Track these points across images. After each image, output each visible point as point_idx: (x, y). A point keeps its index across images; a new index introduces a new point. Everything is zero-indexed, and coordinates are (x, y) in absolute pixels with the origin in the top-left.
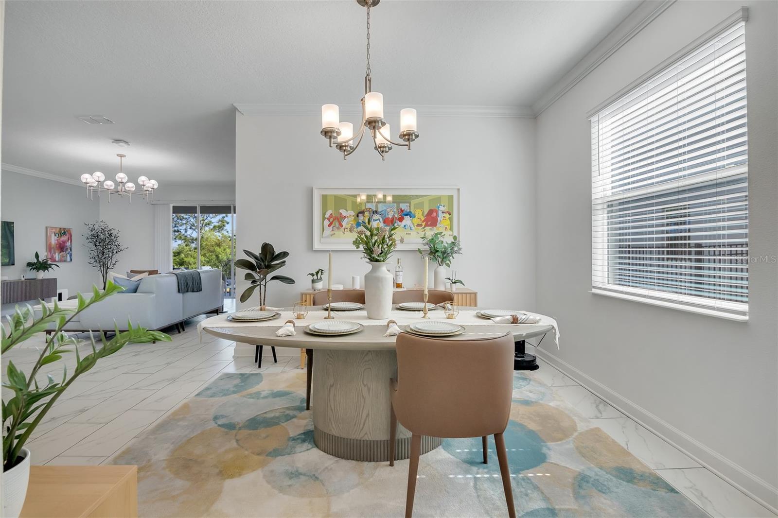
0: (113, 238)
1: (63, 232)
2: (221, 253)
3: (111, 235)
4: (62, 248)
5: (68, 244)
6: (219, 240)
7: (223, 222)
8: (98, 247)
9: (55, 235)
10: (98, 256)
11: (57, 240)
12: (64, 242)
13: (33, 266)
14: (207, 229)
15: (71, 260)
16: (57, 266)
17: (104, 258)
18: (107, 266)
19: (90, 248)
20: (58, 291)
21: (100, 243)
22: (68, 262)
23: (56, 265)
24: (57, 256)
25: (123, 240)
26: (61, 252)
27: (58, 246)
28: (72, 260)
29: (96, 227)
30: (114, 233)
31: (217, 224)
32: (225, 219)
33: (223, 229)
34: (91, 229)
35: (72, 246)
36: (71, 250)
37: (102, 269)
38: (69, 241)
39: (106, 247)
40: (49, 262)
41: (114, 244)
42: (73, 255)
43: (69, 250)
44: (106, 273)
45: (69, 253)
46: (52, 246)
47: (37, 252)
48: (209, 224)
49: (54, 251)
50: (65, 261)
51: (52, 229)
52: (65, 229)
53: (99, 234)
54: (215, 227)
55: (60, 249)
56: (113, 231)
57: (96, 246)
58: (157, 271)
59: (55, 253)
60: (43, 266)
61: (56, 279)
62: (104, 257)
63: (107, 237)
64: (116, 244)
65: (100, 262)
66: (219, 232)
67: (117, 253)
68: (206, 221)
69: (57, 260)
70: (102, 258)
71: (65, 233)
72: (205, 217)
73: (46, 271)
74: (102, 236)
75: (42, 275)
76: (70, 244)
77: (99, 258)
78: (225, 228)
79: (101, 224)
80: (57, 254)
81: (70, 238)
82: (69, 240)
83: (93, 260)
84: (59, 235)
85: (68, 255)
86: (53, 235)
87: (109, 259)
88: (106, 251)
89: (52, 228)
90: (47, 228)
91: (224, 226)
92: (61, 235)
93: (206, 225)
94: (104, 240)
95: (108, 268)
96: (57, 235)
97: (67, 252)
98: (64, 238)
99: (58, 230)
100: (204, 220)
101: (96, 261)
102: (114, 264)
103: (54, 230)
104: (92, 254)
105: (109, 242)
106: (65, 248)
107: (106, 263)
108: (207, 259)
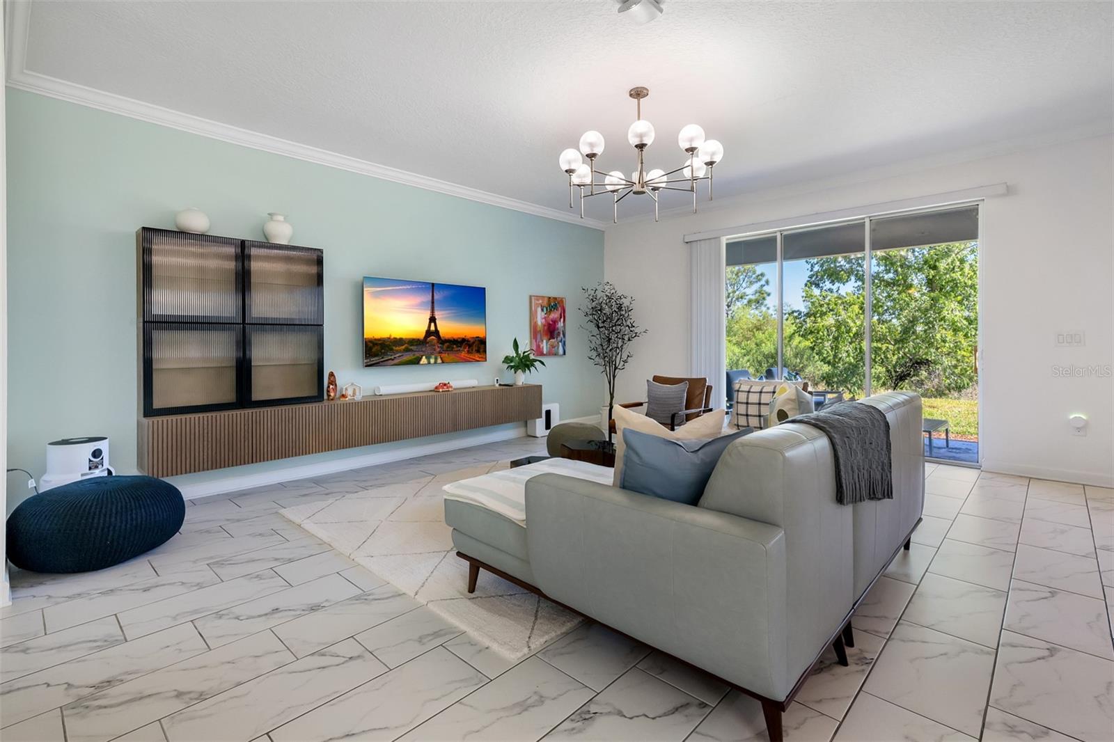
0: (623, 313)
1: (554, 305)
2: (765, 341)
3: (620, 308)
4: (551, 331)
5: (560, 324)
6: (759, 320)
7: (763, 294)
8: (601, 330)
9: (542, 310)
10: (602, 345)
11: (545, 318)
12: (555, 322)
13: (511, 362)
14: (739, 304)
15: (564, 353)
16: (543, 363)
17: (611, 350)
18: (615, 365)
19: (591, 332)
20: (545, 408)
21: (603, 322)
22: (561, 356)
23: (540, 361)
24: (545, 346)
25: (639, 318)
26: (550, 339)
27: (546, 328)
28: (566, 353)
29: (599, 294)
30: (626, 302)
31: (753, 297)
32: (765, 288)
33: (762, 304)
34: (591, 297)
35: (565, 328)
36: (564, 336)
37: (608, 371)
38: (562, 320)
39: (612, 330)
40: (532, 357)
41: (625, 324)
42: (566, 343)
43: (562, 335)
44: (614, 377)
45: (561, 341)
46: (538, 329)
47: (515, 339)
48: (742, 298)
49: (541, 338)
50: (556, 354)
51: (538, 300)
52: (555, 299)
53: (604, 306)
54: (750, 301)
55: (549, 334)
56: (623, 300)
57: (598, 327)
58: (705, 379)
59: (542, 341)
60: (524, 363)
61: (541, 386)
62: (611, 347)
63: (615, 311)
64: (628, 323)
65: (605, 358)
66: (756, 308)
67: (629, 340)
68: (737, 293)
69: (545, 353)
70: (608, 351)
71: (556, 305)
72: (736, 287)
73: (527, 371)
74: (607, 310)
75: (522, 378)
76: (562, 325)
77: (603, 349)
78: (766, 302)
79: (607, 288)
80: (545, 341)
81: (563, 315)
82: (561, 318)
83: (594, 354)
84: (547, 310)
85: (560, 344)
86: (539, 309)
87: (618, 351)
88: (613, 337)
89: (538, 297)
90: (531, 297)
91: (764, 299)
92: (551, 310)
93: (737, 299)
94: (610, 318)
95: (616, 368)
96: (545, 309)
97: (559, 339)
98: (555, 315)
99: (546, 300)
100: (734, 292)
101: (599, 355)
102: (625, 362)
103: (541, 301)
104: (593, 342)
105: (618, 320)
106: (556, 332)
107: (614, 358)
108: (743, 351)
